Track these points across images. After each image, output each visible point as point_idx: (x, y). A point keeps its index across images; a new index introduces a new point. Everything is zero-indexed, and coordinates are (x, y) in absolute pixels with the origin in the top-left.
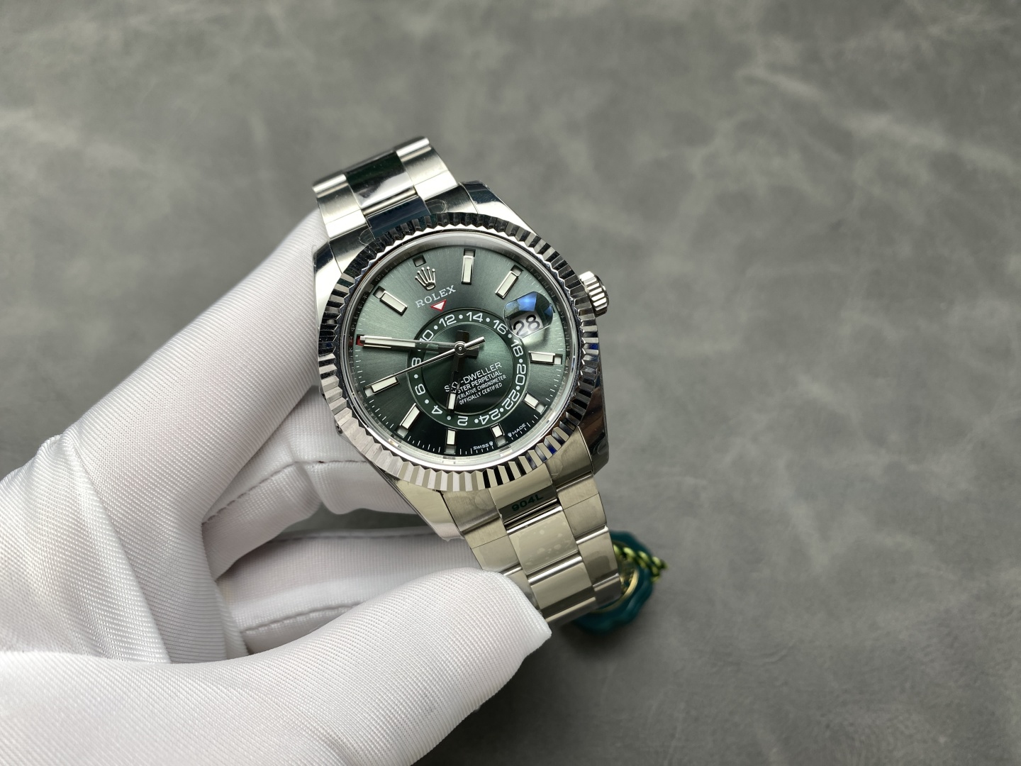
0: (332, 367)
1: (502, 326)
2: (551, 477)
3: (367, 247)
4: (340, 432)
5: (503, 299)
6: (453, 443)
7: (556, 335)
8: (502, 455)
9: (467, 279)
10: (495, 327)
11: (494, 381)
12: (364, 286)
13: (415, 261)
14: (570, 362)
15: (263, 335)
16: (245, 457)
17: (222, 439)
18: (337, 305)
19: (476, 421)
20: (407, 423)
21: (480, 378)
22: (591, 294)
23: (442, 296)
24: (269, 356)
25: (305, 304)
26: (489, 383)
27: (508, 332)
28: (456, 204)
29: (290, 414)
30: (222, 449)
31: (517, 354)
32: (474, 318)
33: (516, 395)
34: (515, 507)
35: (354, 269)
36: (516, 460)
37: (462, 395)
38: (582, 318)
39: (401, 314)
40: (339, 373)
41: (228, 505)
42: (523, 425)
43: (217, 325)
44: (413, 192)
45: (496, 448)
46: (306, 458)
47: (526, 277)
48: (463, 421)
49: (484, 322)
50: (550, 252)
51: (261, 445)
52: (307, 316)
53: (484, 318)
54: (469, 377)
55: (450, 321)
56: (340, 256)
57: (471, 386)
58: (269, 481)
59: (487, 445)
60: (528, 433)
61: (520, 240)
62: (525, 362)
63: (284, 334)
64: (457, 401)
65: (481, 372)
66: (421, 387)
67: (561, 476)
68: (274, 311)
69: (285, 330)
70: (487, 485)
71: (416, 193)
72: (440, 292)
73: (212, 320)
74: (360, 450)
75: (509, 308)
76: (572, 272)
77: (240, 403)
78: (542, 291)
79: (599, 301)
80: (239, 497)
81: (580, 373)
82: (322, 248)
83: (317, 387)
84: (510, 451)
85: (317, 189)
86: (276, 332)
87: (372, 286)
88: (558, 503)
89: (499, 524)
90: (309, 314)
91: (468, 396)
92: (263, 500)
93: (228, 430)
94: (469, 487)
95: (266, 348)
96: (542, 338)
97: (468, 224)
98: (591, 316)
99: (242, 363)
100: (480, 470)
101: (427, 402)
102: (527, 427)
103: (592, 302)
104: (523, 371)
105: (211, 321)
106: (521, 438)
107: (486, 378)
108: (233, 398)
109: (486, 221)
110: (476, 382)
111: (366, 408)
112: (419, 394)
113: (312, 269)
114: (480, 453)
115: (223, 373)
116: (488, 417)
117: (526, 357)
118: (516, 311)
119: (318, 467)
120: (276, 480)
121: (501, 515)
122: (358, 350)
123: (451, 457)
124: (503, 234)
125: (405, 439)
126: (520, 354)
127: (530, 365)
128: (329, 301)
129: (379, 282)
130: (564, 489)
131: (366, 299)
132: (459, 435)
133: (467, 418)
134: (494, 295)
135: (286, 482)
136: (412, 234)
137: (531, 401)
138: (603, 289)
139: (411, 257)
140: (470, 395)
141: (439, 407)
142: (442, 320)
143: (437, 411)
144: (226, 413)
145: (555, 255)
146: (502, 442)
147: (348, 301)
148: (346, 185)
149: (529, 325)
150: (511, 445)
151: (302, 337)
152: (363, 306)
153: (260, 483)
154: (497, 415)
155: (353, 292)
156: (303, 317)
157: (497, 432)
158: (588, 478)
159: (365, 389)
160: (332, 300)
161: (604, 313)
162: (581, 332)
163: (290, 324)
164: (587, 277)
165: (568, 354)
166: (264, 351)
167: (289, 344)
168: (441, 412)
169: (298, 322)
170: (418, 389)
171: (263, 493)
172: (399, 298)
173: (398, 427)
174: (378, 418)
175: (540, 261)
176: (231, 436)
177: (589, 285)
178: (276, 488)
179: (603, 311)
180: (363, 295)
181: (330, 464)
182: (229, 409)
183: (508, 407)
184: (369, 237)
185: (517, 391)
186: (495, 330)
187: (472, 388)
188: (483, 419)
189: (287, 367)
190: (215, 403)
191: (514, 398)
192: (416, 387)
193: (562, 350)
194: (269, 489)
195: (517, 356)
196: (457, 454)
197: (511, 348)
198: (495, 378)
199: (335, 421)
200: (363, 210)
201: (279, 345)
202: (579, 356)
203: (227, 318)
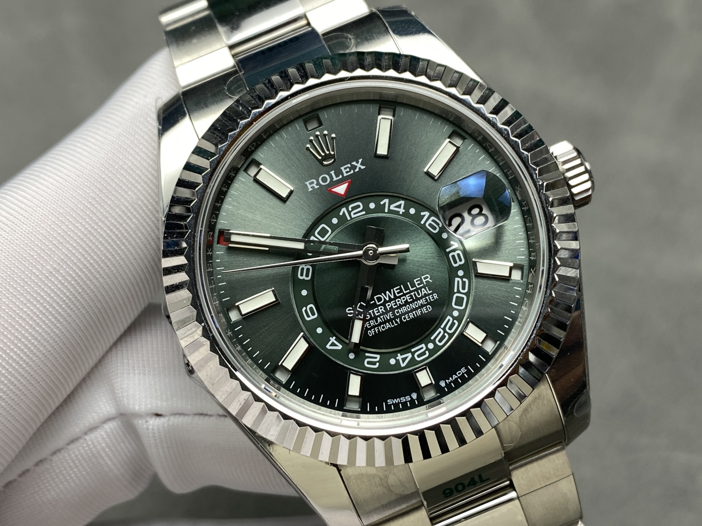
0: (182, 277)
1: (433, 221)
2: (503, 448)
3: (237, 101)
4: (191, 372)
5: (436, 180)
6: (358, 394)
7: (515, 235)
8: (430, 415)
9: (382, 150)
10: (422, 222)
11: (420, 302)
12: (231, 158)
13: (306, 122)
14: (535, 277)
15: (84, 226)
16: (49, 404)
17: (19, 378)
18: (191, 185)
19: (393, 361)
20: (290, 361)
21: (400, 297)
22: (569, 174)
23: (345, 175)
24: (92, 257)
25: (146, 183)
26: (413, 306)
27: (443, 230)
28: (368, 37)
29: (115, 344)
30: (17, 392)
31: (456, 262)
32: (392, 207)
33: (453, 324)
34: (448, 491)
35: (217, 132)
36: (452, 422)
37: (372, 323)
38: (556, 211)
39: (283, 200)
40: (191, 286)
41: (20, 476)
42: (463, 370)
43: (17, 208)
44: (304, 22)
45: (421, 402)
46: (137, 408)
47: (471, 149)
48: (372, 360)
49: (406, 214)
50: (508, 112)
51: (72, 388)
52: (148, 201)
53: (407, 208)
54: (382, 296)
55: (355, 212)
56: (196, 114)
57: (385, 308)
58: (81, 441)
59: (408, 398)
60: (470, 382)
61: (464, 94)
62: (467, 275)
63: (115, 226)
64: (364, 331)
65: (400, 289)
66: (311, 309)
67: (517, 446)
68: (101, 191)
69: (116, 219)
70: (408, 458)
71: (309, 24)
72: (342, 168)
73: (9, 201)
74: (221, 401)
75: (445, 194)
76: (541, 142)
77: (47, 324)
78: (493, 170)
79: (580, 185)
80: (37, 464)
81: (551, 294)
82: (170, 101)
83: (160, 306)
84: (443, 409)
85: (166, 19)
86: (103, 222)
87: (243, 158)
88: (511, 487)
89: (422, 516)
90: (152, 197)
91: (381, 324)
92: (72, 469)
93: (27, 364)
94: (380, 461)
95: (87, 245)
96: (493, 240)
97: (387, 69)
98: (569, 209)
99: (52, 266)
100: (398, 436)
101: (319, 330)
102: (468, 372)
103: (570, 187)
104: (464, 288)
105: (9, 203)
106: (459, 390)
107: (408, 297)
108: (38, 316)
109: (413, 64)
110: (392, 303)
111: (230, 338)
112: (308, 319)
113: (156, 132)
114: (397, 409)
115: (23, 280)
116: (410, 355)
117: (469, 267)
118: (453, 199)
119: (154, 422)
120: (92, 441)
121: (425, 503)
122: (219, 251)
123: (355, 415)
124: (438, 84)
125: (286, 386)
126: (459, 263)
127: (474, 279)
128: (179, 180)
129: (252, 152)
130: (521, 466)
131: (234, 177)
132: (367, 381)
133: (378, 356)
134: (422, 175)
135: (106, 443)
136: (303, 83)
137: (475, 334)
138: (586, 168)
139: (300, 116)
140: (384, 323)
141: (338, 339)
142: (344, 210)
143: (334, 344)
144: (26, 338)
145: (517, 115)
146: (430, 395)
147: (208, 179)
148: (206, 13)
149: (472, 221)
150: (444, 399)
151: (140, 230)
152: (228, 188)
153: (68, 444)
154: (424, 353)
155: (215, 167)
156: (142, 201)
157: (424, 378)
158: (558, 451)
159: (228, 310)
160: (184, 178)
161: (587, 203)
162: (554, 231)
163: (123, 212)
164: (561, 150)
165: (533, 265)
166: (84, 249)
167: (121, 241)
168: (340, 347)
169: (135, 209)
170: (306, 311)
171: (71, 459)
172: (282, 176)
173: (277, 367)
174: (248, 353)
175: (493, 125)
176: (32, 373)
177: (565, 163)
178: (92, 452)
179: (586, 201)
180: (230, 171)
181: (172, 418)
182: (30, 333)
183: (440, 341)
184: (239, 87)
185: (454, 318)
186: (423, 227)
187: (387, 312)
188: (403, 360)
189: (117, 275)
190: (10, 324)
191: (450, 329)
192: (304, 308)
193: (522, 258)
194: (81, 454)
195: (455, 265)
196: (363, 411)
197: (447, 254)
198: (421, 298)
199: (184, 356)
200: (231, 47)
201: (107, 241)
202: (549, 268)
203: (32, 199)
